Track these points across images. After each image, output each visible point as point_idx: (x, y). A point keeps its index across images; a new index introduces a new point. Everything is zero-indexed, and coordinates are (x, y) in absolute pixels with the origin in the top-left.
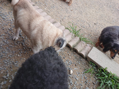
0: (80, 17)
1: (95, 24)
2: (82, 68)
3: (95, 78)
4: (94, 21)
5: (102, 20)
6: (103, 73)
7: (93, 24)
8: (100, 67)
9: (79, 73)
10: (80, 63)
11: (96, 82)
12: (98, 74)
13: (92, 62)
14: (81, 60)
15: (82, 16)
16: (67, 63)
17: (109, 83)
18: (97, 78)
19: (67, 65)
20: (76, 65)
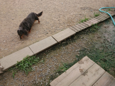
2: (10, 78)
6: (19, 65)
8: (15, 65)
10: (6, 79)
12: (19, 69)
13: (10, 69)
14: (4, 76)
17: (27, 65)
18: (21, 71)
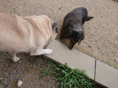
0: (40, 3)
1: (59, 8)
2: (38, 71)
3: (55, 80)
4: (59, 5)
5: (68, 2)
7: (57, 9)
9: (32, 81)
10: (34, 66)
11: (56, 85)
12: (58, 74)
13: (50, 61)
14: (37, 60)
15: (43, 1)
16: (15, 72)
17: (71, 83)
18: (57, 80)
19: (15, 74)
20: (28, 71)
